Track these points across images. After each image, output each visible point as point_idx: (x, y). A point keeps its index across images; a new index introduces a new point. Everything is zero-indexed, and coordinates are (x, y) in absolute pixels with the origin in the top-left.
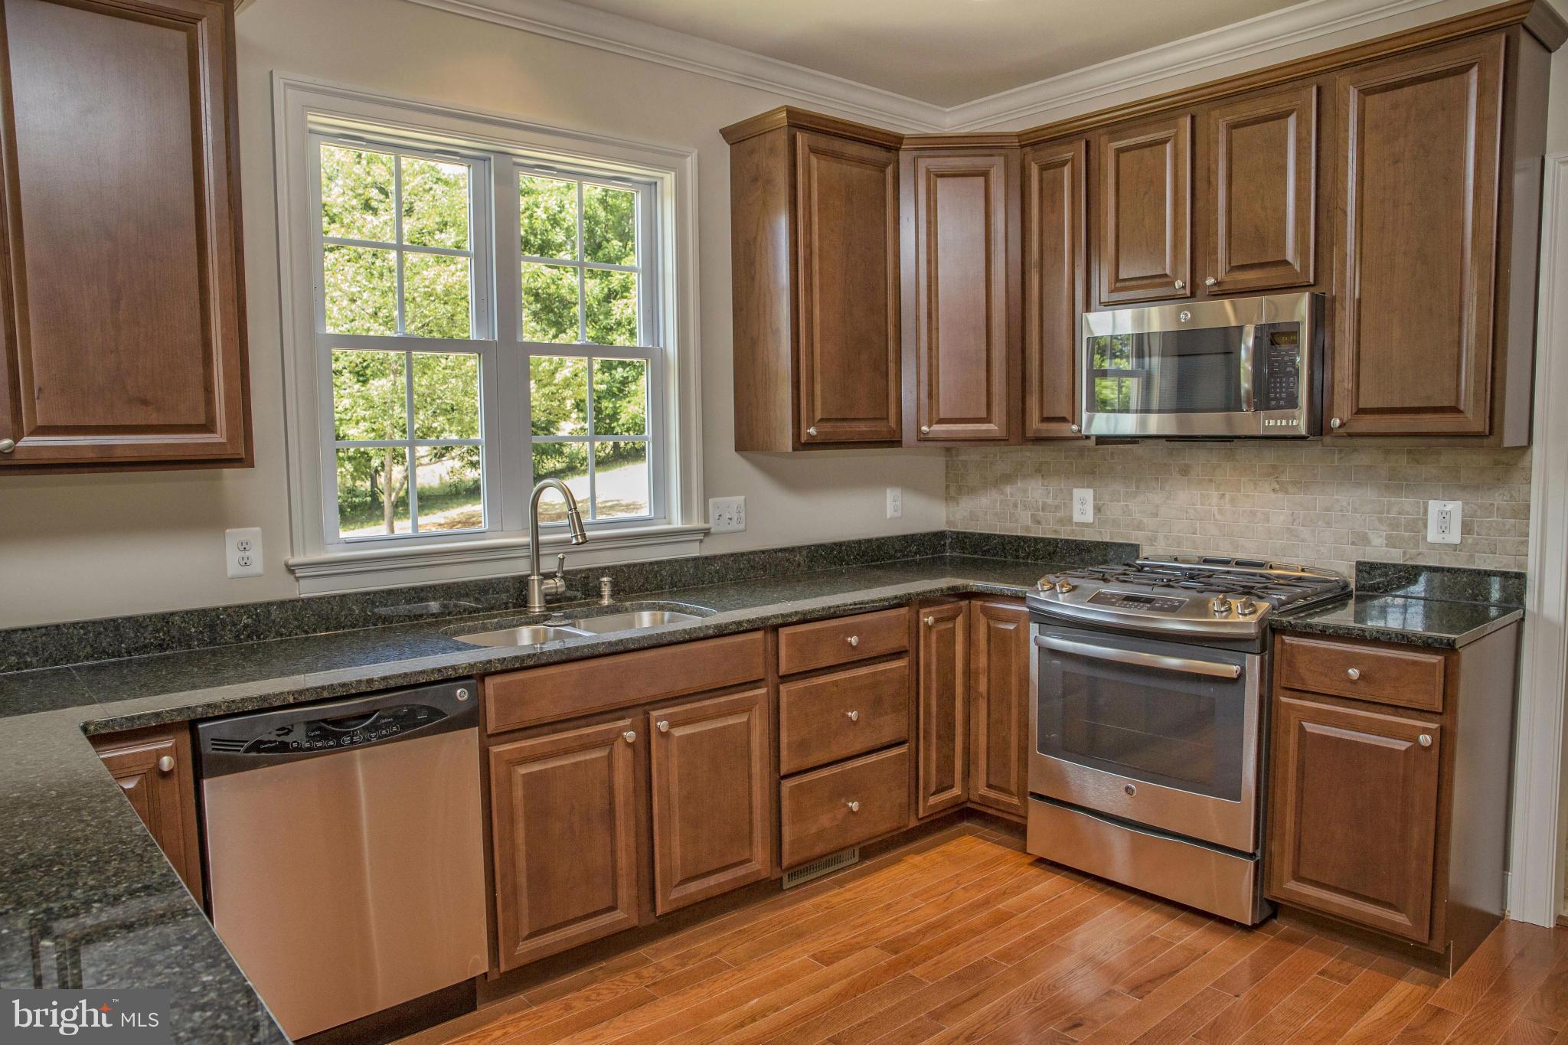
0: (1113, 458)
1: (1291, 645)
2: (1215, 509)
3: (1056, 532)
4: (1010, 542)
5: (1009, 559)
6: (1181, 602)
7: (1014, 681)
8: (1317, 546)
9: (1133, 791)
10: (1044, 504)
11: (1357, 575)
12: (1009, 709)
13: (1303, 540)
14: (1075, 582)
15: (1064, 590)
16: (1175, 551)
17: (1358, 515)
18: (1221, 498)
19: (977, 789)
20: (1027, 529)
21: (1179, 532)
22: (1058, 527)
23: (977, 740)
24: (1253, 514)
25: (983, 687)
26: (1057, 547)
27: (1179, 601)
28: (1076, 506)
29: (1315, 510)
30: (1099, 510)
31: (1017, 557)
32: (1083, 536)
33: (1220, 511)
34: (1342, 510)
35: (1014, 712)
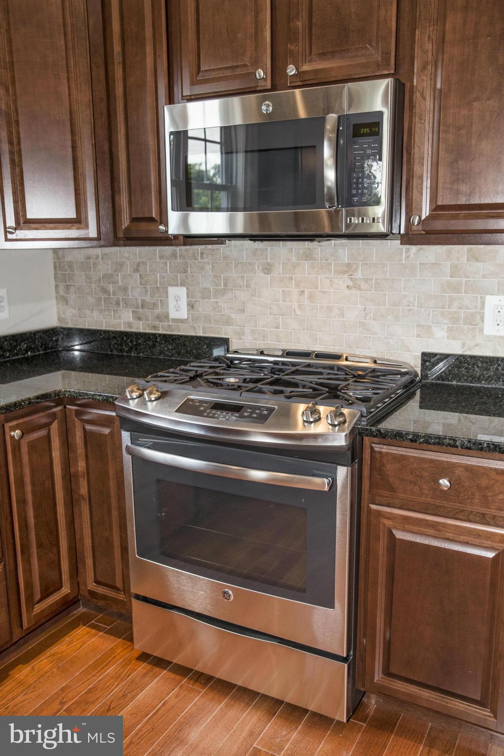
0: (202, 257)
1: (380, 453)
2: (295, 305)
3: (154, 327)
4: (114, 337)
5: (115, 352)
6: (271, 410)
7: (112, 484)
8: (386, 338)
9: (229, 596)
10: (143, 301)
11: (422, 365)
12: (109, 511)
13: (375, 333)
14: (166, 387)
15: (153, 397)
16: (261, 345)
17: (423, 309)
18: (301, 295)
19: (86, 585)
20: (129, 324)
21: (264, 326)
22: (156, 323)
23: (82, 539)
24: (330, 309)
25: (84, 490)
26: (156, 341)
27: (268, 409)
28: (172, 303)
29: (385, 305)
30: (192, 307)
31: (121, 351)
32: (179, 331)
33: (300, 307)
34: (409, 306)
35: (115, 513)
